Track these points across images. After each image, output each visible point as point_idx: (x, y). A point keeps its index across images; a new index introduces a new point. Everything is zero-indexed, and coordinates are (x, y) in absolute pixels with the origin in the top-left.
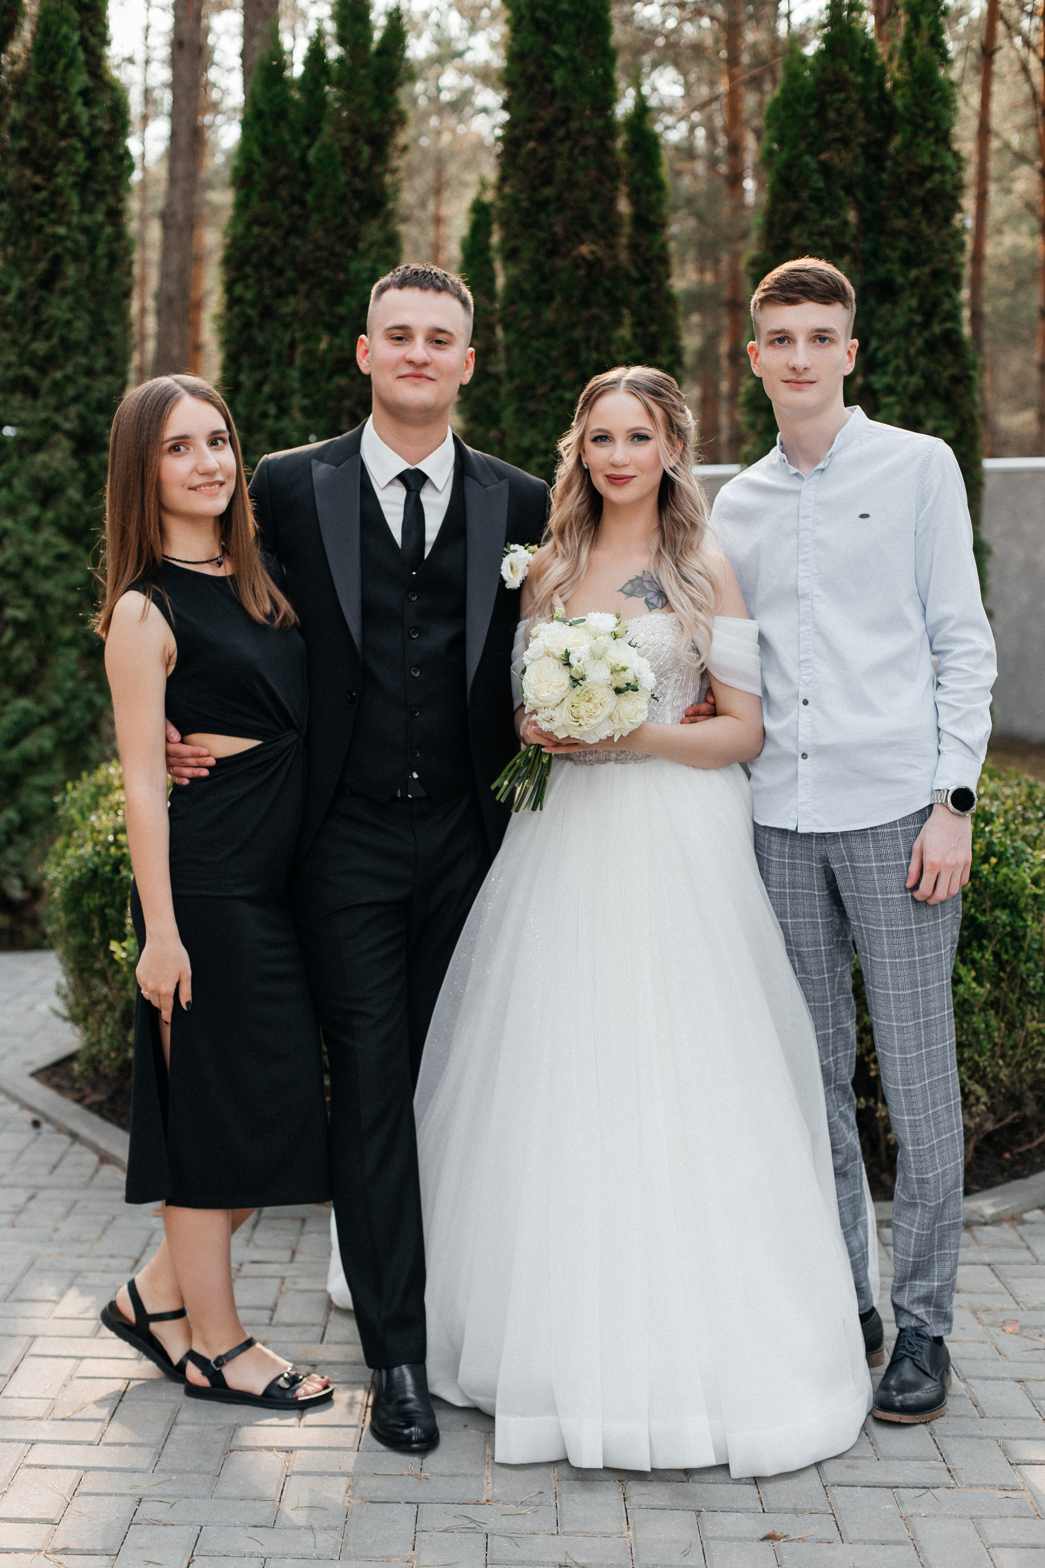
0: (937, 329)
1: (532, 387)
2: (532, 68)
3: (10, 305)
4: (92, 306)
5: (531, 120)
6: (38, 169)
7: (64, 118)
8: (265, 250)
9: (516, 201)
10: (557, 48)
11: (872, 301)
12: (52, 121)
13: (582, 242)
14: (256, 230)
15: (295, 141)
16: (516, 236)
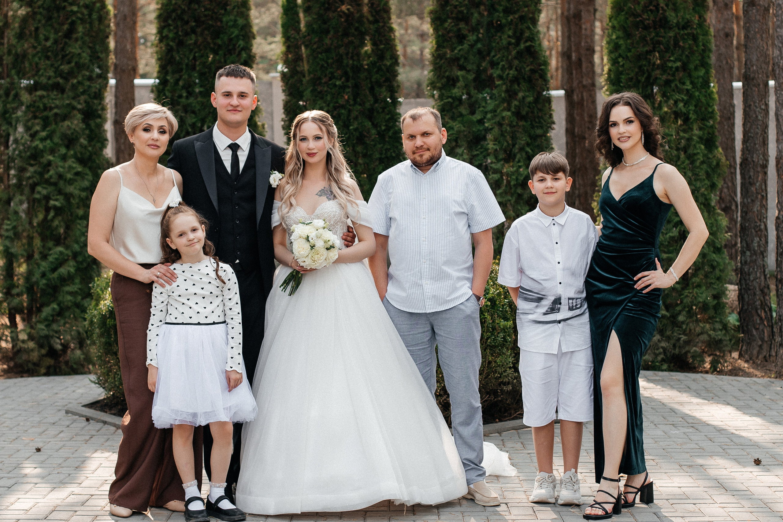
0: (522, 46)
1: (320, 78)
3: (50, 47)
4: (91, 45)
8: (179, 12)
13: (343, 4)
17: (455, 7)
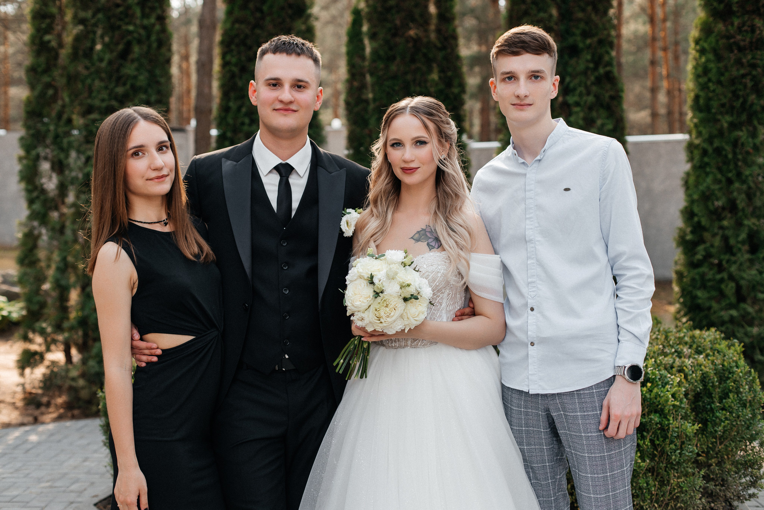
0: (601, 71)
3: (104, 68)
9: (375, 8)
13: (410, 29)
16: (375, 27)
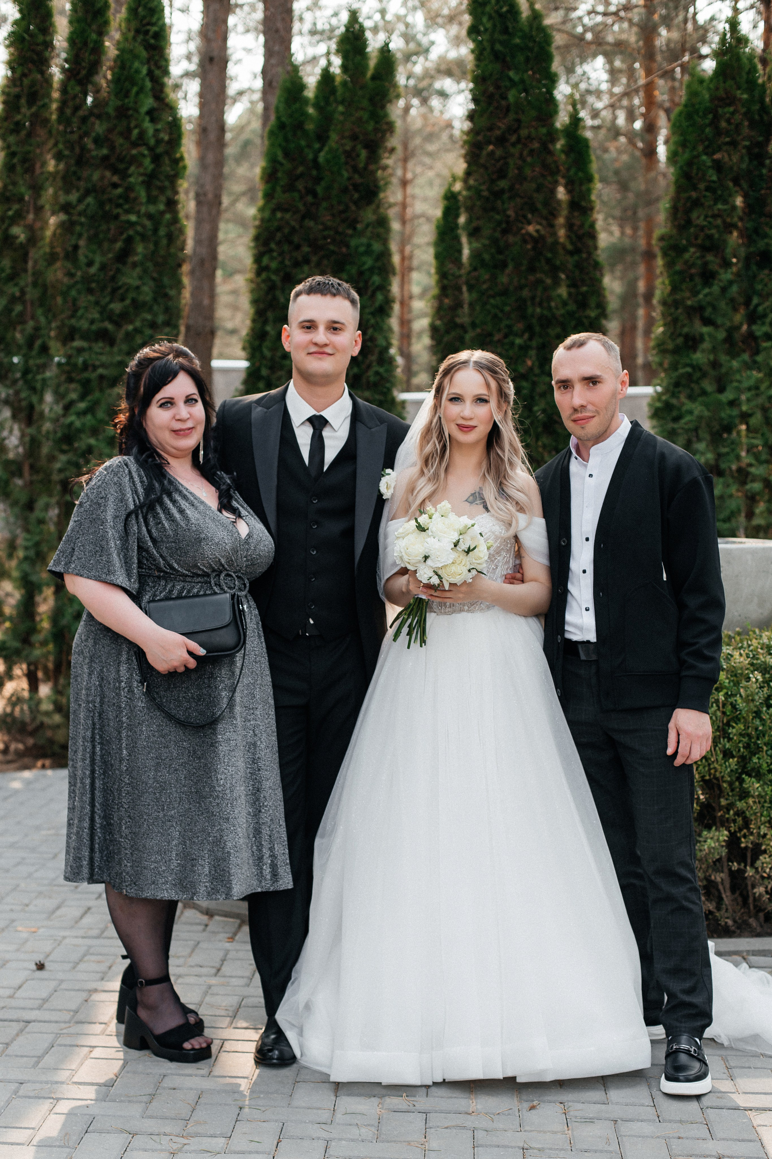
1: (490, 335)
2: (491, 89)
3: (94, 275)
4: (155, 275)
5: (490, 129)
6: (115, 171)
7: (136, 132)
8: (286, 231)
9: (478, 192)
10: (511, 74)
11: (754, 268)
12: (126, 134)
13: (529, 223)
14: (279, 215)
15: (309, 146)
16: (478, 219)
17: (702, 228)
